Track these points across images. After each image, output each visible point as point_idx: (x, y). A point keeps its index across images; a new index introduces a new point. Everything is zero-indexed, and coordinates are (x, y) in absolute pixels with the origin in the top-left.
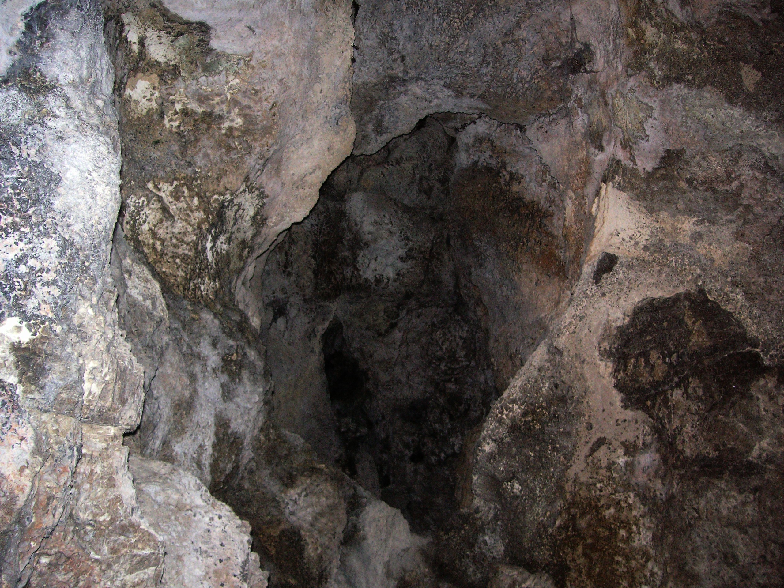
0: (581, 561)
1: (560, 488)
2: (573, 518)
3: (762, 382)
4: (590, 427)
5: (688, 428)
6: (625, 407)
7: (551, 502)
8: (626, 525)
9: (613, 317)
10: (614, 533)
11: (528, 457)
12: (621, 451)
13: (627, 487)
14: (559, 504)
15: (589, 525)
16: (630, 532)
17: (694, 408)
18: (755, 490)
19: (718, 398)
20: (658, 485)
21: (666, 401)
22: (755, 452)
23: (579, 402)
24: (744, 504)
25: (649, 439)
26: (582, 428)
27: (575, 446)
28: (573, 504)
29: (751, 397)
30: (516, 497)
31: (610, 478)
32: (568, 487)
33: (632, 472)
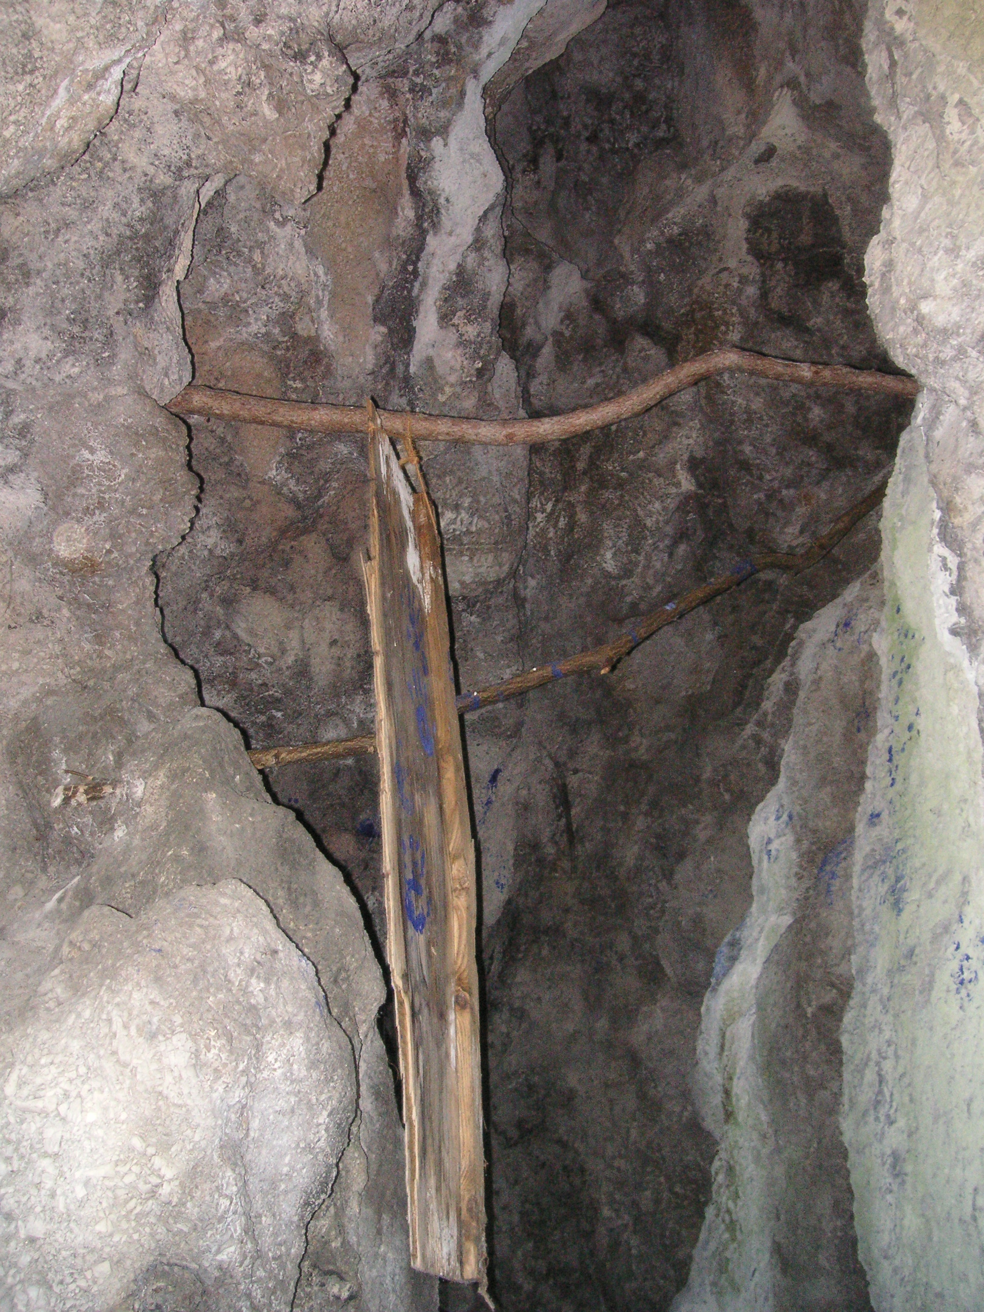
0: (692, 336)
1: (690, 290)
2: (693, 311)
3: (830, 284)
4: (721, 259)
5: (779, 290)
6: (748, 253)
7: (682, 298)
8: (727, 324)
9: (759, 192)
10: (718, 327)
11: (674, 261)
12: (737, 279)
13: (734, 303)
14: (686, 300)
15: (703, 317)
16: (728, 329)
17: (787, 279)
18: (806, 342)
19: (801, 282)
20: (752, 311)
21: (772, 266)
22: (812, 322)
23: (719, 242)
24: (796, 347)
25: (757, 277)
26: (715, 258)
27: (707, 269)
28: (697, 302)
29: (820, 291)
30: (660, 283)
31: (725, 293)
32: (696, 291)
33: (739, 296)
